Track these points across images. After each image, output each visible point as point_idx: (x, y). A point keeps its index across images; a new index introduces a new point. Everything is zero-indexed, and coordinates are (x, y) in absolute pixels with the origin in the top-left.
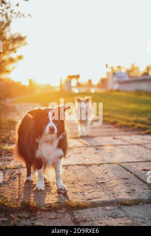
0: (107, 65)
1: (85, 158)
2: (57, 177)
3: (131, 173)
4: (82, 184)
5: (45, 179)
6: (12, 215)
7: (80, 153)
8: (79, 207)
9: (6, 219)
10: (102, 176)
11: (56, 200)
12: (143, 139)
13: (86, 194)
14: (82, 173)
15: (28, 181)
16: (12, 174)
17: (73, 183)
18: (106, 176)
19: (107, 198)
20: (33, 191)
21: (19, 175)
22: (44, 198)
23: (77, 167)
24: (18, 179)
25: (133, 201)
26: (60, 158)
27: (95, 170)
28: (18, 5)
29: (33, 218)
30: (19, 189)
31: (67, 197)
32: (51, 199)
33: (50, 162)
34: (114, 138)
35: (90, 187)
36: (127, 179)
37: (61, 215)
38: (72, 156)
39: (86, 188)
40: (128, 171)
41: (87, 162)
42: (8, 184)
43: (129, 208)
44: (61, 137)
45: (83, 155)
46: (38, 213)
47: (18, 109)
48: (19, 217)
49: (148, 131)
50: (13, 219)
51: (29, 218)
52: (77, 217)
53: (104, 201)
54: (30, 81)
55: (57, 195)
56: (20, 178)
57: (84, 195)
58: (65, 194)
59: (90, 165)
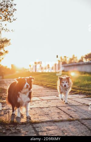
0: (57, 56)
1: (41, 105)
2: (27, 111)
3: (62, 111)
4: (38, 115)
5: (21, 113)
6: (6, 126)
7: (39, 103)
8: (35, 123)
9: (4, 127)
10: (48, 112)
11: (26, 120)
12: (72, 96)
13: (39, 118)
14: (38, 111)
15: (13, 114)
16: (5, 112)
17: (34, 115)
18: (50, 112)
19: (49, 120)
20: (16, 118)
21: (9, 112)
22: (20, 120)
23: (37, 109)
24: (8, 114)
25: (60, 120)
26: (29, 102)
27: (45, 110)
28: (6, 25)
29: (15, 127)
30: (9, 117)
31: (31, 120)
32: (24, 120)
33: (24, 104)
34: (57, 96)
35: (41, 116)
36: (59, 113)
37: (28, 126)
38: (35, 104)
39: (40, 116)
40: (61, 110)
41: (42, 106)
42: (3, 116)
43: (58, 123)
44: (30, 91)
45: (40, 104)
46: (18, 125)
47: (5, 82)
48: (9, 126)
49: (76, 92)
50: (7, 127)
51: (14, 127)
52: (34, 126)
53: (47, 121)
54: (12, 66)
55: (26, 119)
56: (9, 113)
57: (38, 119)
58: (30, 119)
59: (43, 108)
